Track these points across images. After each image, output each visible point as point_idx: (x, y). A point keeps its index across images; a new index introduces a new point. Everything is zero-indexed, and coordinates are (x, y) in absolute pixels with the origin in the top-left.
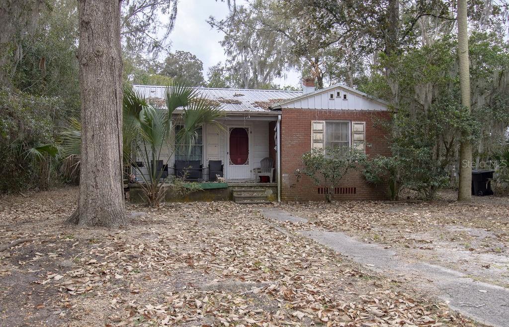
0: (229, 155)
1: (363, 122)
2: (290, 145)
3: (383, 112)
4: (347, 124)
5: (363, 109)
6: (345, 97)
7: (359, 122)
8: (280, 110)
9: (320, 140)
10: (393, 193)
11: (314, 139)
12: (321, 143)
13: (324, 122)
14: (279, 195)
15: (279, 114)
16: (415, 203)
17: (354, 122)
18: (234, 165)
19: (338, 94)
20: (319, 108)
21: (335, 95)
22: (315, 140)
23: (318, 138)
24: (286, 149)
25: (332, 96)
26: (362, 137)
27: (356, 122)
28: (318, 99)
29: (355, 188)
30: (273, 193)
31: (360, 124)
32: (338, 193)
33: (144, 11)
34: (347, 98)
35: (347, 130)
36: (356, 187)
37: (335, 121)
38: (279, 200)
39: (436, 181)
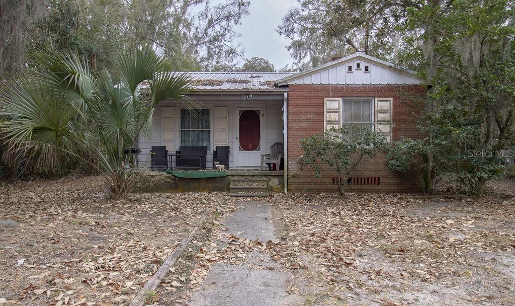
0: (238, 141)
1: (389, 99)
2: (298, 127)
3: (415, 86)
4: (369, 102)
5: (390, 83)
6: (367, 69)
7: (385, 99)
8: (287, 86)
9: (335, 121)
10: (426, 185)
11: (328, 119)
12: (336, 124)
13: (341, 99)
14: (286, 185)
15: (286, 92)
16: (455, 199)
17: (378, 99)
18: (244, 151)
19: (358, 65)
20: (333, 82)
21: (354, 67)
22: (328, 121)
23: (333, 119)
24: (294, 132)
25: (350, 68)
26: (387, 116)
27: (381, 99)
28: (332, 72)
29: (379, 178)
30: (280, 183)
31: (386, 101)
32: (358, 183)
33: (221, 24)
34: (369, 71)
35: (370, 109)
36: (380, 176)
37: (354, 99)
38: (286, 192)
39: (485, 172)
